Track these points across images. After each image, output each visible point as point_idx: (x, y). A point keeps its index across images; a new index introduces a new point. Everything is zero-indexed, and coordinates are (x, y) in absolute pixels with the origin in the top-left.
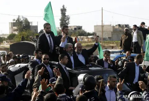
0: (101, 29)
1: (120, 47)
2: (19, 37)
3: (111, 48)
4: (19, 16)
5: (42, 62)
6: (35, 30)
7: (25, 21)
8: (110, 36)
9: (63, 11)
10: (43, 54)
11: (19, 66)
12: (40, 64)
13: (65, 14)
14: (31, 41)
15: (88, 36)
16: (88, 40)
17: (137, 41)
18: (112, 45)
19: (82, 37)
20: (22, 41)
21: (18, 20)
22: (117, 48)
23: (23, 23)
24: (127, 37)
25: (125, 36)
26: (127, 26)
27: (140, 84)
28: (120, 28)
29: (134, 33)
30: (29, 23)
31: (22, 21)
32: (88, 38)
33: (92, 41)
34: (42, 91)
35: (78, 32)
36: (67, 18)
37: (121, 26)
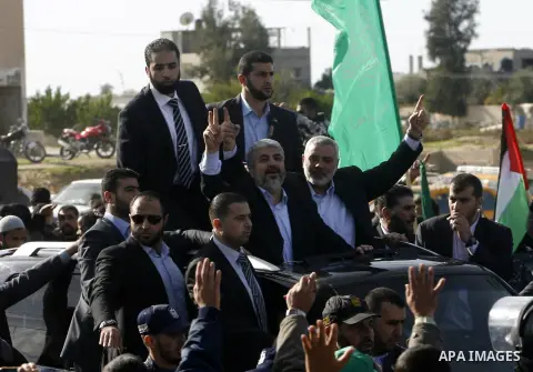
5: (132, 235)
6: (298, 72)
7: (244, 21)
21: (209, 16)
23: (234, 35)
31: (226, 24)
35: (523, 80)
36: (465, 7)
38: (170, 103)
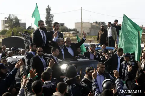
0: (81, 26)
1: (97, 41)
2: (10, 32)
3: (90, 42)
4: (10, 15)
5: (37, 54)
6: (24, 27)
7: (15, 18)
8: (89, 32)
9: (48, 10)
10: (37, 47)
11: (16, 58)
12: (35, 56)
13: (50, 12)
14: (20, 36)
15: (70, 32)
16: (70, 35)
17: (111, 36)
18: (90, 39)
19: (64, 32)
20: (12, 36)
21: (9, 18)
22: (95, 42)
23: (13, 21)
24: (103, 32)
25: (101, 31)
26: (103, 23)
27: (114, 73)
28: (97, 25)
29: (109, 29)
30: (18, 20)
31: (12, 19)
32: (70, 34)
33: (73, 36)
34: (30, 79)
35: (61, 28)
36: (52, 16)
37: (98, 23)
38: (42, 32)
